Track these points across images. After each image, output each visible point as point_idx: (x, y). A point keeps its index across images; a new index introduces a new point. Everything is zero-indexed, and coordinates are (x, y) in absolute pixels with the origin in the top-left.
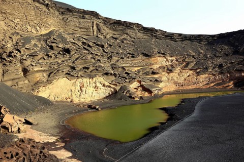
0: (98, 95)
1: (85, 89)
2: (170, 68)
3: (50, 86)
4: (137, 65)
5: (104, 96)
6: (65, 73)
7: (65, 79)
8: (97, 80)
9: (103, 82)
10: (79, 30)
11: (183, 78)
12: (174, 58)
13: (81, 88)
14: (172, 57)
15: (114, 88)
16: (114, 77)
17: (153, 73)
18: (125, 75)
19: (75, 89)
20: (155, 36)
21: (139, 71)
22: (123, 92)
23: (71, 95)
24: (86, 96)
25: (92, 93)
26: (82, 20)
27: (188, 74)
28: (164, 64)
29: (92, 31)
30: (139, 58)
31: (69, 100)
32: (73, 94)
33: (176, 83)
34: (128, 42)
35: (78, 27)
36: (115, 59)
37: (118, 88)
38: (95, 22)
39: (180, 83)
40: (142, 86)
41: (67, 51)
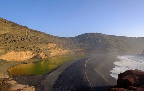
0: (28, 58)
1: (22, 55)
2: (54, 48)
3: (6, 55)
4: (43, 47)
5: (30, 58)
6: (13, 49)
7: (13, 52)
8: (27, 52)
10: (20, 33)
13: (20, 55)
14: (55, 44)
15: (34, 55)
16: (34, 51)
17: (49, 49)
18: (38, 50)
19: (18, 56)
21: (43, 49)
22: (38, 56)
24: (23, 58)
25: (25, 57)
26: (21, 29)
27: (60, 50)
28: (53, 46)
29: (25, 33)
30: (44, 44)
31: (15, 60)
32: (17, 58)
34: (39, 38)
35: (19, 32)
36: (34, 44)
37: (36, 55)
38: (26, 30)
39: (58, 53)
40: (45, 54)
41: (15, 41)
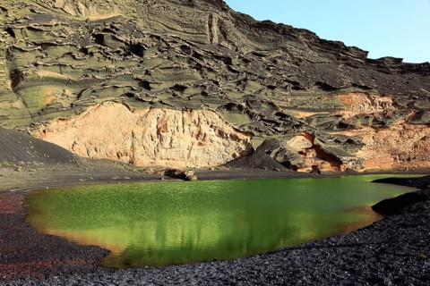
0: (206, 156)
1: (170, 134)
2: (381, 118)
4: (304, 106)
5: (222, 161)
6: (120, 92)
7: (120, 105)
8: (202, 119)
9: (220, 124)
11: (410, 143)
12: (388, 100)
13: (158, 133)
14: (383, 96)
15: (245, 142)
16: (247, 117)
17: (343, 126)
18: (276, 118)
19: (144, 132)
20: (343, 59)
21: (309, 120)
22: (269, 153)
23: (133, 147)
24: (172, 154)
25: (190, 149)
27: (422, 135)
28: (367, 109)
29: (207, 32)
30: (309, 91)
31: (126, 159)
32: (136, 146)
33: (393, 153)
34: (286, 63)
35: (178, 22)
36: (254, 86)
37: (256, 143)
38: (215, 15)
39: (404, 153)
40: (316, 147)
